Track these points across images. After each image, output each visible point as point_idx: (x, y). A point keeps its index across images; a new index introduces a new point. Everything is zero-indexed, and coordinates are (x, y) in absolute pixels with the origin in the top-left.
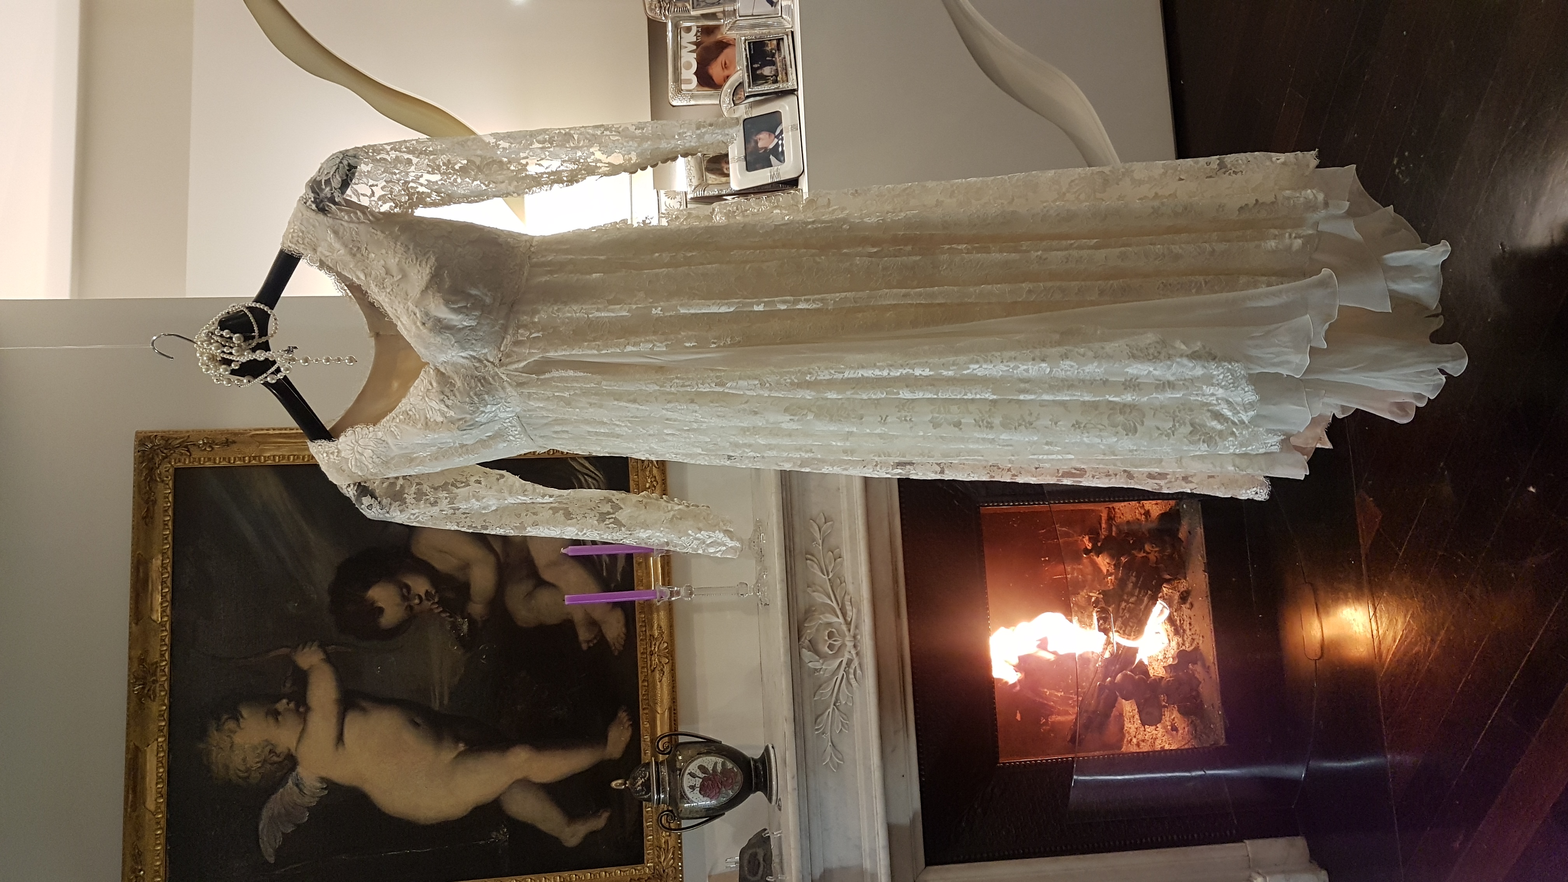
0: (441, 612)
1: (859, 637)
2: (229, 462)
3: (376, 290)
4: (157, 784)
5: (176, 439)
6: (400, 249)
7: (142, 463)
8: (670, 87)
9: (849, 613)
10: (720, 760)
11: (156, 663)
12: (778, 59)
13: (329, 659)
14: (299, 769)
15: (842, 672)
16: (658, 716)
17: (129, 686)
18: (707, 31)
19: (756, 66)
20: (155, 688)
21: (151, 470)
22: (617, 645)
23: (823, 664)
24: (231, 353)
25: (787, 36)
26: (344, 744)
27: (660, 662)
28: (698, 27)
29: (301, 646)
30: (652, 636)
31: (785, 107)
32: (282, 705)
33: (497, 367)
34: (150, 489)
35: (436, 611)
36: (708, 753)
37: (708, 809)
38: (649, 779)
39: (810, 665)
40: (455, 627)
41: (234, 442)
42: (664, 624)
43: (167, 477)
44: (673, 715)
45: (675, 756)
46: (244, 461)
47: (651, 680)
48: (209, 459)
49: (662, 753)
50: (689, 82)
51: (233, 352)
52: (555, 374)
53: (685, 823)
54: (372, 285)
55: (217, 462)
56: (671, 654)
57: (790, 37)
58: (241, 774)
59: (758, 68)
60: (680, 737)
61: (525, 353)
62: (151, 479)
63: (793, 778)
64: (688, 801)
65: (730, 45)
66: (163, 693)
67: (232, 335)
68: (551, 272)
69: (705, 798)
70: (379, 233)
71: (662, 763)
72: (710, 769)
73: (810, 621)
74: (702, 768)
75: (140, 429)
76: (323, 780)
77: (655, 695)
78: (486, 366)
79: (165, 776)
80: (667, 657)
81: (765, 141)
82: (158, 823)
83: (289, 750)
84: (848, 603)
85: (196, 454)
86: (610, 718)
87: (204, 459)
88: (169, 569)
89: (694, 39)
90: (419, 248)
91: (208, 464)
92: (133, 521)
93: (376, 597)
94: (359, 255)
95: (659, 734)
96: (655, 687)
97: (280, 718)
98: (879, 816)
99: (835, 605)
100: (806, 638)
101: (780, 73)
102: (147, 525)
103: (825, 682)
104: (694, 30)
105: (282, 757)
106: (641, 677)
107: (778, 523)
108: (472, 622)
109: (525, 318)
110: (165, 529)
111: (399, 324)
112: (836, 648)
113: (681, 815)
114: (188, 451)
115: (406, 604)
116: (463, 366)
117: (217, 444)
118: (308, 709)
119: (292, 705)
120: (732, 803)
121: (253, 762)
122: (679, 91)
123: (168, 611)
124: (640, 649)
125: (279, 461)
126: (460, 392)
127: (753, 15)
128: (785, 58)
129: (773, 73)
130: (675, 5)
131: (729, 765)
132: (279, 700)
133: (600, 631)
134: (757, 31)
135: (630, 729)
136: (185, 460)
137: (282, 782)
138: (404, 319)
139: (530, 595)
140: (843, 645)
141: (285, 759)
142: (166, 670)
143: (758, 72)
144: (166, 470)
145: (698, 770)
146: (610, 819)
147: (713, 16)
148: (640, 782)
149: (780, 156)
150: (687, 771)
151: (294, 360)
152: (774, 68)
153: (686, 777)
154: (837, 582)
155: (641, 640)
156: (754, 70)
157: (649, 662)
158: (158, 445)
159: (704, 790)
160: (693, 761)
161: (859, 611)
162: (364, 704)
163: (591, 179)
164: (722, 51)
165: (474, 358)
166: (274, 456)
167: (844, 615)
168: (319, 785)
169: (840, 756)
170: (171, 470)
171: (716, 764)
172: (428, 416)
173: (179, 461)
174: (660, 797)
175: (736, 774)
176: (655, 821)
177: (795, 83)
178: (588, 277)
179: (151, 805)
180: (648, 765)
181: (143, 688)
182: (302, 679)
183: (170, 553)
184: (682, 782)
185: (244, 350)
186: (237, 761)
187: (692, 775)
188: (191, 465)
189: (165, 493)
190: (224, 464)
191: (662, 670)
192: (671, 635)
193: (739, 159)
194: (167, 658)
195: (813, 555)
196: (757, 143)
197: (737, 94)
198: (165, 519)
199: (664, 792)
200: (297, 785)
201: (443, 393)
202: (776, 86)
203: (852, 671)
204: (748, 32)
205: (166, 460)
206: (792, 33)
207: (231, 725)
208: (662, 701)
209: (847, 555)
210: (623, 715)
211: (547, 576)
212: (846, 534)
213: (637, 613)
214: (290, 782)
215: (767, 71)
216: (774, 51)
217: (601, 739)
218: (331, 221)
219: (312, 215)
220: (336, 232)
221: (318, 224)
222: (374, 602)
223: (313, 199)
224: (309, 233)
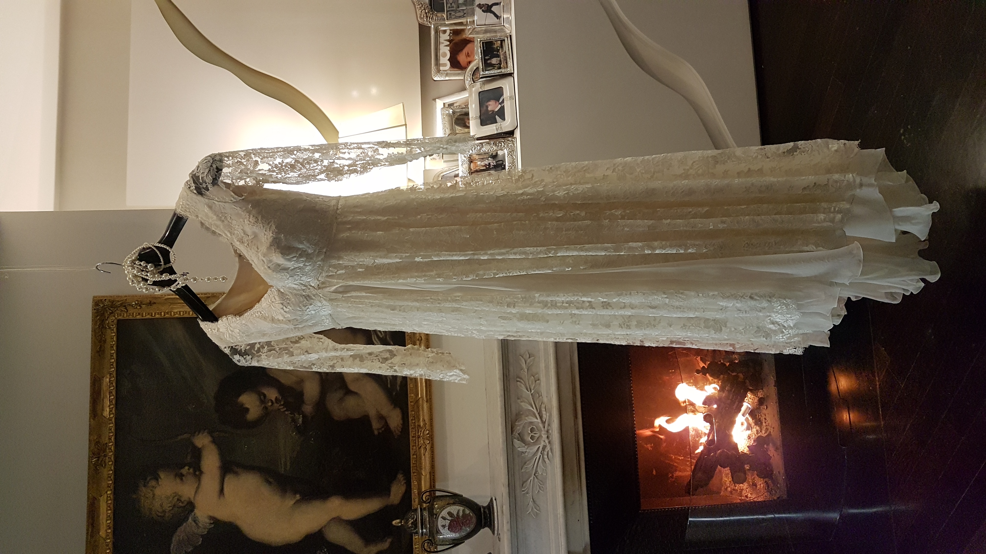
0: (285, 410)
1: (550, 431)
2: (152, 315)
3: (238, 243)
4: (107, 520)
5: (118, 301)
6: (252, 220)
7: (97, 316)
8: (433, 69)
9: (544, 416)
10: (461, 508)
11: (106, 444)
12: (501, 53)
13: (214, 442)
14: (196, 511)
15: (539, 454)
16: (423, 477)
17: (89, 458)
18: (456, 33)
19: (487, 58)
20: (105, 459)
21: (103, 321)
22: (397, 432)
23: (527, 449)
24: (147, 275)
25: (507, 38)
26: (224, 496)
27: (424, 443)
28: (450, 30)
29: (197, 433)
30: (419, 426)
31: (506, 85)
32: (185, 470)
33: (316, 289)
34: (102, 333)
35: (282, 410)
36: (454, 504)
37: (454, 540)
38: (416, 520)
39: (519, 449)
40: (294, 420)
41: (155, 303)
42: (427, 418)
43: (113, 326)
44: (432, 476)
45: (433, 505)
46: (161, 315)
47: (418, 454)
48: (139, 314)
49: (425, 502)
51: (148, 275)
52: (354, 294)
53: (440, 548)
54: (235, 240)
55: (144, 316)
56: (431, 438)
57: (509, 39)
58: (160, 514)
59: (488, 59)
60: (437, 492)
61: (334, 282)
62: (103, 327)
63: (508, 522)
64: (441, 534)
65: (471, 41)
66: (110, 463)
67: (147, 264)
68: (350, 229)
69: (452, 533)
70: (238, 208)
71: (425, 509)
72: (455, 514)
73: (519, 422)
74: (450, 514)
75: (96, 295)
76: (211, 518)
77: (421, 464)
78: (309, 289)
79: (112, 516)
80: (428, 440)
81: (493, 106)
82: (108, 545)
83: (190, 498)
84: (543, 409)
85: (131, 310)
86: (392, 478)
87: (136, 313)
88: (114, 384)
89: (448, 38)
90: (265, 219)
91: (138, 317)
92: (91, 353)
93: (244, 402)
94: (226, 222)
95: (423, 490)
96: (421, 458)
97: (184, 478)
98: (563, 547)
99: (535, 411)
100: (516, 432)
101: (502, 62)
102: (100, 356)
103: (528, 460)
104: (448, 32)
105: (186, 503)
106: (412, 452)
107: (499, 359)
108: (304, 417)
109: (334, 262)
110: (111, 359)
111: (253, 264)
112: (536, 438)
113: (437, 543)
114: (126, 309)
115: (263, 406)
116: (294, 289)
117: (144, 305)
118: (201, 472)
119: (191, 470)
120: (469, 535)
121: (167, 506)
122: (439, 71)
123: (114, 411)
124: (411, 434)
125: (183, 315)
126: (293, 304)
127: (485, 25)
128: (505, 52)
129: (498, 62)
130: (436, 15)
131: (467, 511)
132: (183, 467)
133: (386, 422)
134: (488, 35)
135: (405, 485)
136: (124, 314)
137: (186, 519)
139: (341, 400)
140: (540, 436)
141: (187, 504)
142: (112, 448)
143: (489, 62)
144: (112, 320)
145: (447, 515)
146: (392, 543)
147: (461, 24)
148: (410, 522)
150: (441, 516)
151: (187, 279)
152: (499, 59)
153: (440, 519)
154: (536, 395)
155: (413, 428)
156: (486, 60)
157: (417, 442)
158: (107, 305)
159: (451, 528)
160: (444, 509)
161: (550, 416)
162: (236, 469)
164: (466, 46)
165: (302, 284)
166: (180, 312)
167: (541, 417)
168: (208, 521)
169: (538, 508)
170: (115, 321)
171: (459, 511)
172: (273, 315)
173: (121, 316)
174: (423, 531)
175: (471, 517)
176: (420, 545)
177: (512, 69)
179: (102, 533)
180: (416, 510)
181: (98, 460)
182: (197, 454)
183: (114, 374)
184: (437, 522)
185: (154, 274)
186: (157, 505)
187: (444, 518)
188: (127, 318)
189: (112, 336)
190: (148, 317)
191: (425, 448)
192: (431, 425)
193: (476, 118)
194: (113, 440)
195: (521, 378)
196: (487, 107)
197: (475, 75)
198: (111, 352)
199: (426, 528)
200: (195, 521)
201: (282, 304)
202: (499, 71)
203: (546, 453)
204: (481, 36)
205: (111, 315)
206: (511, 36)
207: (153, 483)
208: (425, 468)
209: (543, 379)
210: (400, 476)
211: (352, 387)
212: (542, 365)
213: (409, 411)
214: (190, 520)
215: (494, 61)
216: (499, 48)
217: (386, 491)
218: (207, 200)
219: (195, 196)
220: (210, 207)
221: (198, 201)
222: (243, 405)
223: (194, 188)
224: (193, 206)
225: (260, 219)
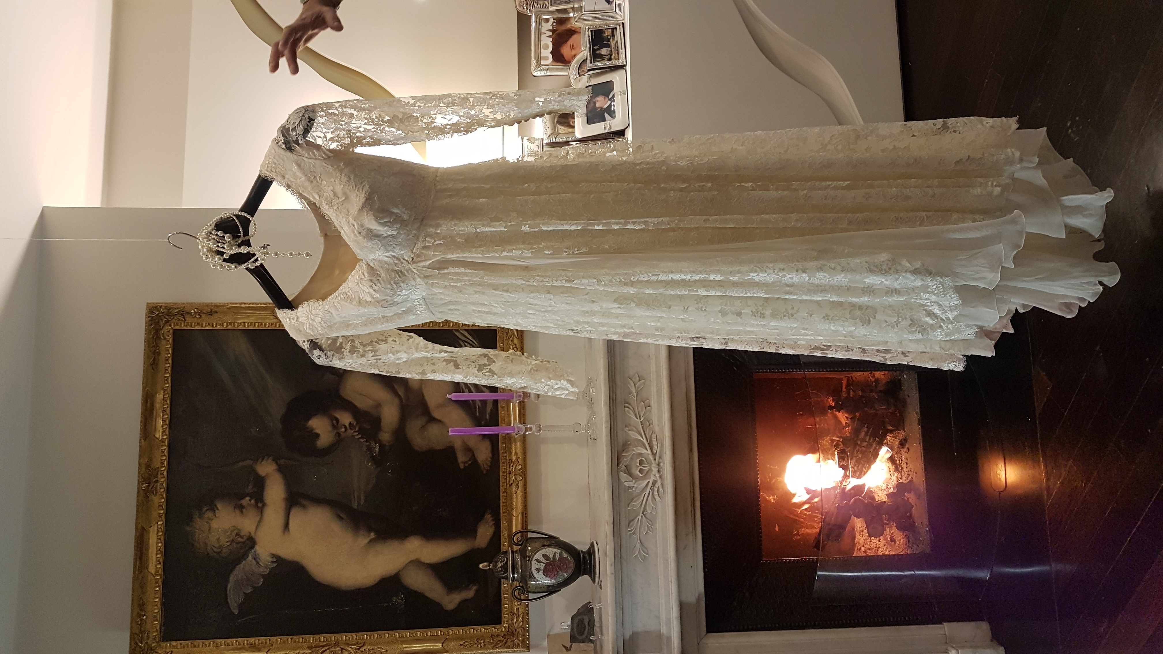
0: (360, 438)
1: (662, 464)
2: (213, 326)
3: (327, 207)
4: (157, 554)
5: (176, 309)
6: (344, 179)
7: (151, 325)
8: (532, 62)
9: (655, 447)
10: (558, 551)
11: (158, 468)
12: (612, 42)
13: (281, 469)
14: (257, 548)
15: (648, 489)
16: (514, 518)
17: (139, 483)
18: (560, 22)
19: (596, 48)
20: (157, 486)
21: (157, 330)
22: (485, 466)
23: (635, 483)
24: (223, 248)
25: (620, 26)
26: (289, 530)
27: (516, 479)
28: (554, 19)
29: (260, 460)
30: (511, 460)
31: (616, 78)
32: (246, 501)
33: (410, 263)
34: (156, 344)
35: (356, 437)
36: (549, 546)
37: (549, 586)
38: (507, 562)
39: (625, 483)
40: (370, 449)
41: (217, 312)
42: (519, 451)
43: (168, 336)
44: (524, 518)
45: (526, 547)
46: (223, 326)
47: (509, 492)
48: (198, 324)
49: (516, 544)
50: (546, 58)
51: (225, 246)
52: (452, 270)
53: (531, 596)
54: (324, 203)
55: (204, 326)
56: (524, 473)
57: (621, 27)
58: (216, 550)
59: (598, 49)
60: (529, 533)
61: (430, 254)
62: (157, 337)
63: (611, 565)
64: (535, 579)
65: (577, 32)
66: (162, 490)
67: (224, 235)
68: (450, 196)
69: (547, 578)
70: (329, 166)
71: (516, 552)
72: (551, 556)
73: (627, 452)
74: (544, 556)
75: (150, 301)
76: (274, 556)
77: (512, 503)
78: (402, 263)
79: (162, 549)
80: (521, 476)
81: (601, 102)
82: (157, 582)
83: (250, 533)
84: (654, 440)
85: (189, 320)
86: (479, 518)
87: (195, 323)
88: (168, 401)
89: (551, 28)
90: (357, 179)
91: (197, 327)
92: (144, 367)
93: (314, 426)
94: (315, 182)
95: (514, 531)
96: (512, 497)
97: (244, 510)
98: (673, 595)
99: (645, 441)
100: (623, 464)
101: (613, 53)
102: (153, 369)
103: (636, 497)
104: (551, 21)
105: (245, 538)
106: (502, 490)
107: (605, 380)
109: (431, 230)
110: (166, 373)
111: (342, 232)
112: (645, 472)
113: (529, 590)
114: (184, 318)
115: (335, 432)
116: (386, 263)
117: (204, 314)
118: (264, 505)
119: (253, 501)
120: (566, 583)
121: (224, 541)
122: (539, 65)
123: (167, 432)
124: (502, 469)
125: (248, 326)
126: (384, 281)
127: (594, 11)
128: (617, 42)
129: (608, 53)
130: (538, 3)
131: (565, 555)
132: (243, 497)
133: (474, 455)
134: (597, 22)
135: (493, 527)
136: (181, 324)
137: (245, 556)
138: (346, 228)
139: (423, 428)
140: (650, 470)
141: (247, 539)
142: (165, 473)
143: (598, 52)
144: (167, 330)
145: (542, 558)
146: (477, 591)
147: (565, 11)
148: (500, 565)
149: (612, 114)
150: (535, 558)
151: (268, 253)
152: (610, 49)
153: (534, 562)
154: (646, 424)
155: (503, 463)
156: (594, 51)
157: (508, 479)
158: (162, 313)
159: (547, 572)
160: (539, 551)
161: (662, 446)
162: (304, 502)
163: (480, 130)
164: (571, 37)
165: (394, 257)
166: (244, 323)
167: (651, 448)
168: (270, 559)
169: (646, 550)
170: (171, 331)
171: (555, 554)
172: (361, 297)
173: (177, 325)
174: (514, 576)
175: (569, 562)
176: (510, 594)
177: (624, 60)
178: (477, 201)
179: (152, 569)
180: (506, 553)
181: (149, 486)
182: (260, 483)
183: (169, 390)
184: (531, 566)
185: (232, 246)
186: (213, 539)
187: (538, 561)
188: (185, 328)
189: (167, 347)
190: (209, 327)
191: (517, 485)
192: (524, 459)
193: (582, 116)
194: (165, 464)
195: (629, 404)
196: (595, 103)
197: (582, 68)
198: (166, 365)
199: (517, 572)
200: (255, 559)
201: (371, 281)
202: (610, 62)
203: (656, 489)
204: (590, 23)
205: (168, 324)
206: (623, 24)
207: (209, 514)
208: (517, 507)
209: (654, 405)
210: (488, 517)
211: (436, 414)
212: (654, 389)
213: (500, 443)
214: (250, 557)
215: (604, 51)
216: (609, 37)
217: (472, 533)
218: (295, 157)
219: (282, 152)
220: (299, 165)
221: (286, 159)
222: (312, 430)
223: (283, 141)
224: (280, 165)
225: (352, 178)
